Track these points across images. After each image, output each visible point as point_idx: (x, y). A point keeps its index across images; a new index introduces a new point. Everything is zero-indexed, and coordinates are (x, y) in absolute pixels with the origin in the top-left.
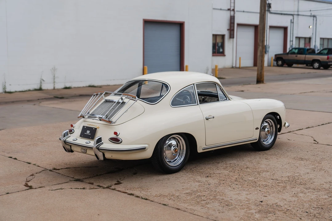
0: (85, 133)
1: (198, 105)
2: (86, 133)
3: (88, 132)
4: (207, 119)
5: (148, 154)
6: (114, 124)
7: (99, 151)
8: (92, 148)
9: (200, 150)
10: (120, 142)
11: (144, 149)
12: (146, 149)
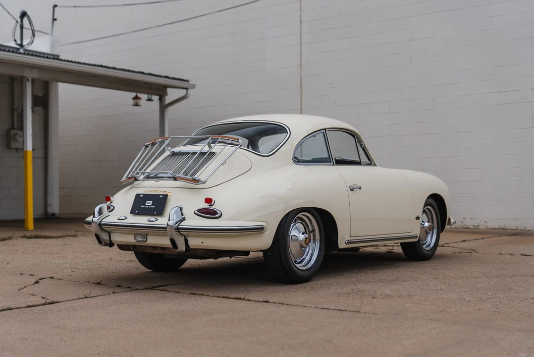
0: (142, 206)
1: (334, 165)
2: (145, 205)
3: (149, 203)
4: (352, 190)
5: (266, 240)
7: (179, 232)
8: (165, 228)
9: (342, 245)
10: (218, 215)
11: (260, 230)
12: (265, 230)
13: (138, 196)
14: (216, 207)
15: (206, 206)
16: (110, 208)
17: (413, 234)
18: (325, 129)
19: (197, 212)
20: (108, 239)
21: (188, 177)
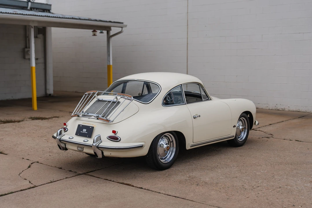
0: (81, 132)
1: (185, 104)
2: (82, 131)
3: (85, 130)
4: (195, 118)
5: (144, 152)
6: (112, 123)
7: (99, 149)
8: (91, 146)
9: (188, 147)
10: (119, 140)
11: (141, 147)
12: (143, 147)
13: (79, 125)
14: (118, 135)
15: (113, 135)
16: (66, 129)
17: (231, 135)
18: (181, 85)
19: (108, 137)
20: (65, 146)
21: (104, 118)
